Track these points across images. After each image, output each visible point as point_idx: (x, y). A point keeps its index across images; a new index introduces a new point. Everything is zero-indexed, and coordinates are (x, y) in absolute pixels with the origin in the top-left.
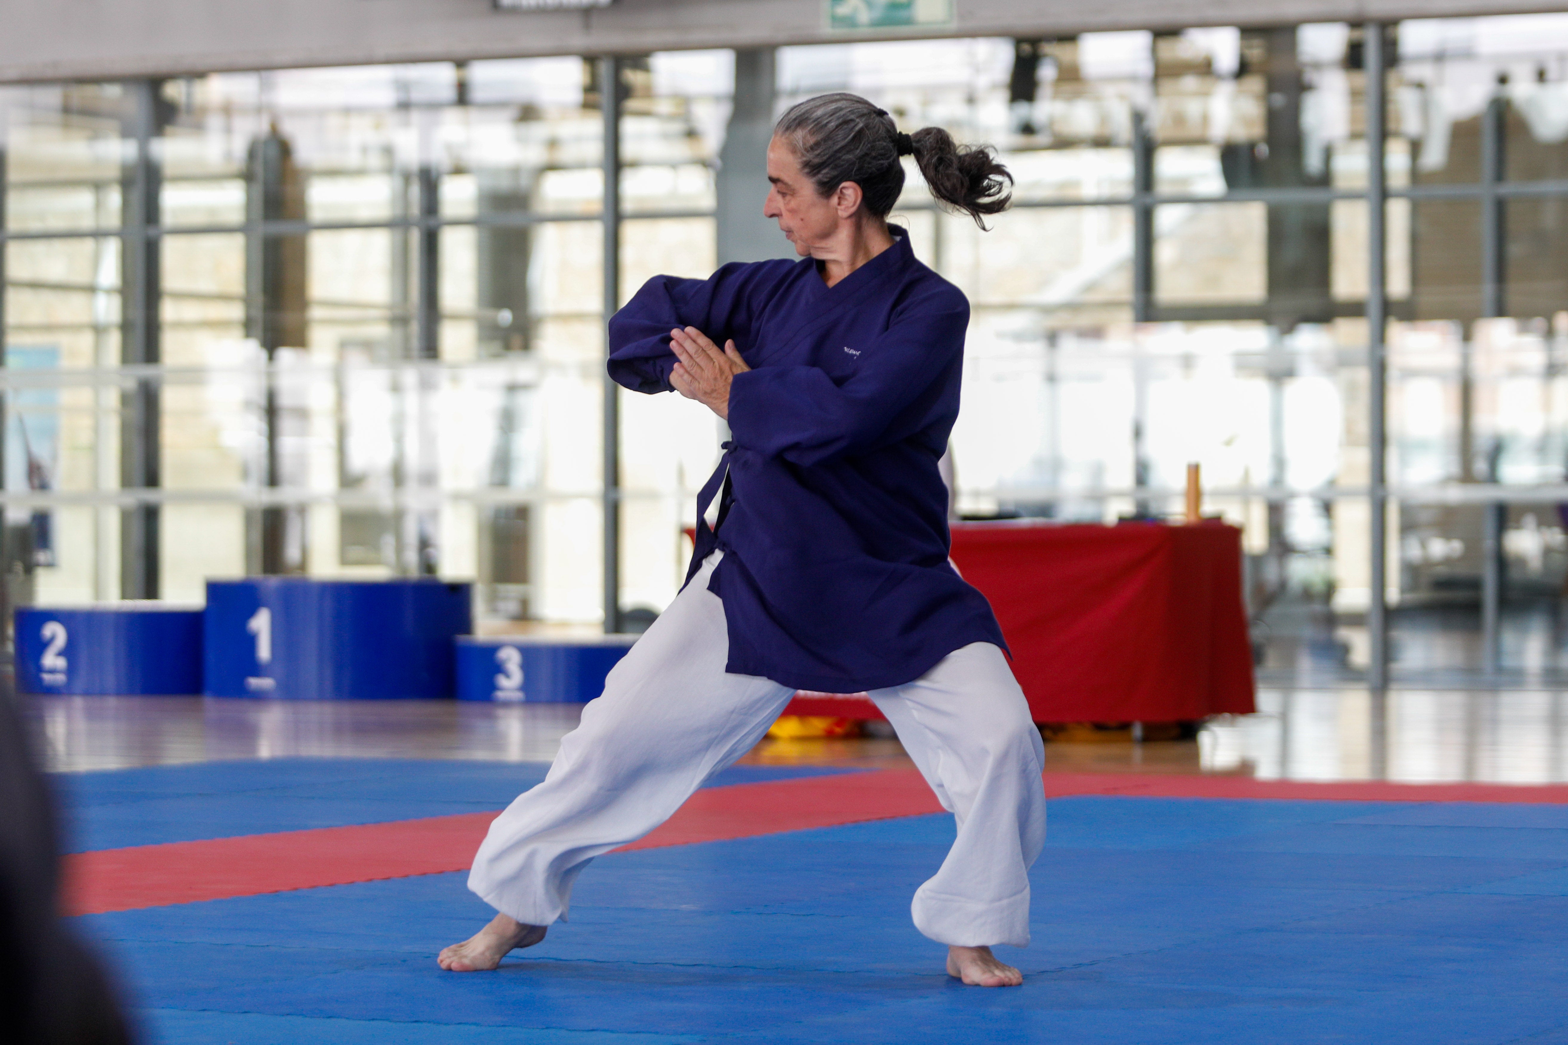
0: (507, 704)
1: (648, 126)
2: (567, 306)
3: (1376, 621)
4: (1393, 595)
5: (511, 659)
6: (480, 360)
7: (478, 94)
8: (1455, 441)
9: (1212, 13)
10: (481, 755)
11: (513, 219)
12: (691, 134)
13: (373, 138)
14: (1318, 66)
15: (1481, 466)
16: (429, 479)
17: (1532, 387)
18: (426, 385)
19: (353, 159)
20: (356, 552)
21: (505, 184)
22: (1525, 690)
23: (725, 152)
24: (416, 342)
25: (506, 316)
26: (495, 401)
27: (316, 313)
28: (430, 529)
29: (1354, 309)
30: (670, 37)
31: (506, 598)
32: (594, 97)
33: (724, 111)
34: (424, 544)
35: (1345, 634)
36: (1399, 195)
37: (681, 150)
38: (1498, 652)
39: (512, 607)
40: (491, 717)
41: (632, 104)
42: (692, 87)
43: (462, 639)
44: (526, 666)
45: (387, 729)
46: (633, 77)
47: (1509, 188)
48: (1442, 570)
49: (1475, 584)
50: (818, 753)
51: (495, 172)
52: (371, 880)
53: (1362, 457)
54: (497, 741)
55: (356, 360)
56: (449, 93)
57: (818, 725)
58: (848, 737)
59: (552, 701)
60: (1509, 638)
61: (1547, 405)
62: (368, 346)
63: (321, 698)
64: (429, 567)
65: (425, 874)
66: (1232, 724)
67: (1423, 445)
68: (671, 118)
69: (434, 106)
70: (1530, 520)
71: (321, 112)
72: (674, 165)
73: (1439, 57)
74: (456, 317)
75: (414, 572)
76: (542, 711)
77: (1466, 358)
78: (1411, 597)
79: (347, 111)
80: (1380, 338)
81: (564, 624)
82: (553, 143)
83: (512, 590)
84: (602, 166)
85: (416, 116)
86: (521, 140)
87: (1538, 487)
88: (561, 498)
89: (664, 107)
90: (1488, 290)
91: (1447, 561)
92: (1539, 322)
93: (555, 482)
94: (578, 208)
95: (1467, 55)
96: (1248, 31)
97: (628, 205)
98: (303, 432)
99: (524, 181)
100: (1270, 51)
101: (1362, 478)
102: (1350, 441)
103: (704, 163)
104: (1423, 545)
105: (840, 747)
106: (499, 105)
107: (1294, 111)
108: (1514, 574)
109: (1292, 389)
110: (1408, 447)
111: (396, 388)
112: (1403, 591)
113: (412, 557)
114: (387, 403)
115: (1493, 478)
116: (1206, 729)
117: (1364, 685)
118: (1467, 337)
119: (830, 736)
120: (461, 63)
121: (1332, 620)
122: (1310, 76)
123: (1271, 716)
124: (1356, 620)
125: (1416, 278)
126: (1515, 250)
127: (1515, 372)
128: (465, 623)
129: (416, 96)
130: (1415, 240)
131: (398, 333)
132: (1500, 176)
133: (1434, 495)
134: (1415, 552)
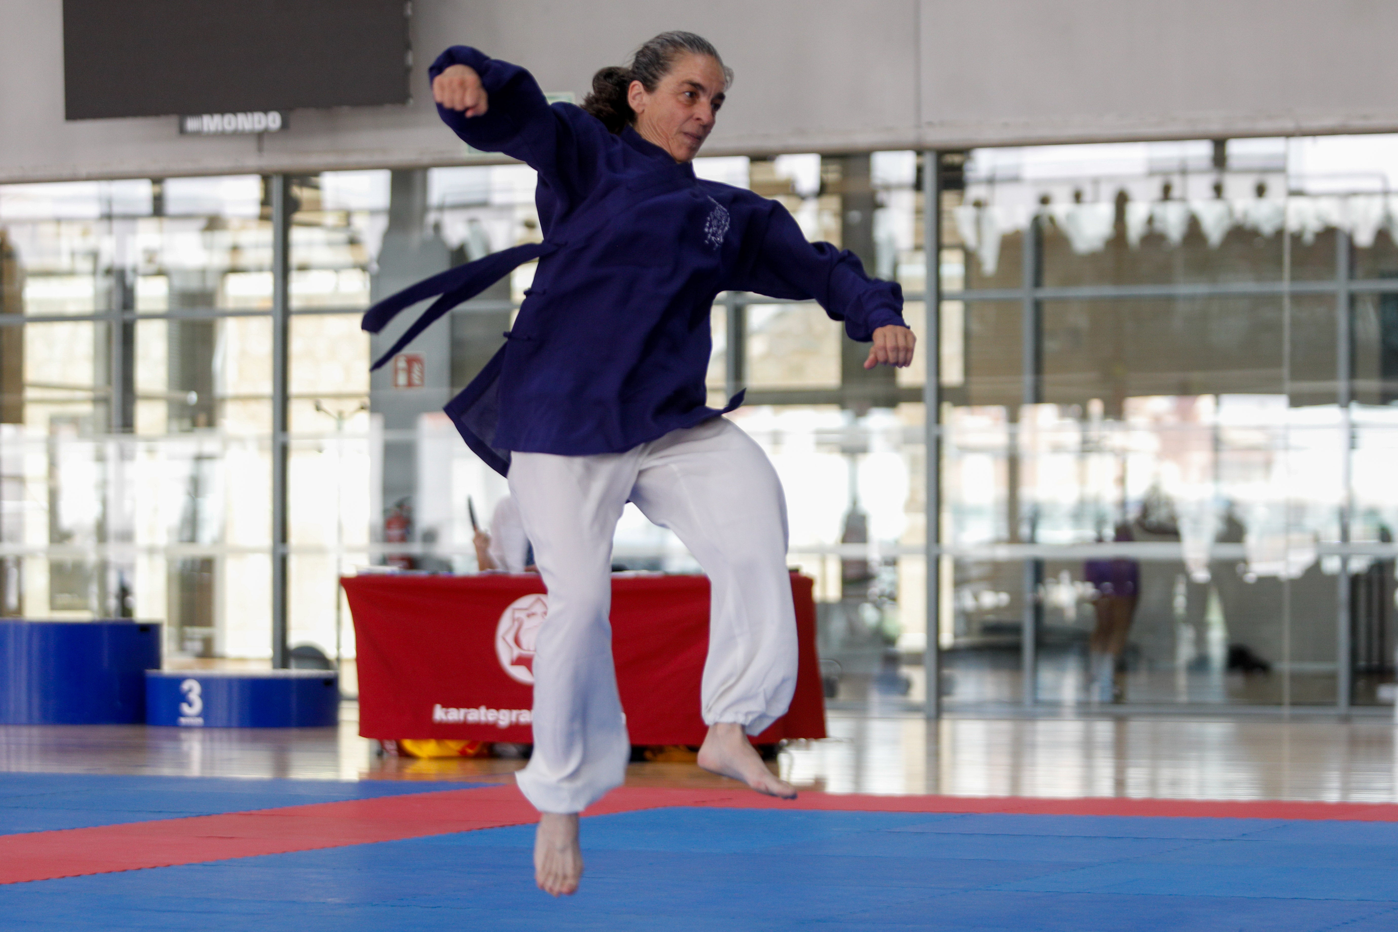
0: (189, 728)
1: (317, 235)
2: (246, 389)
3: (931, 660)
4: (947, 639)
5: (193, 689)
6: (169, 433)
7: (172, 207)
8: (1003, 509)
9: (793, 142)
10: (167, 771)
11: (200, 313)
12: (353, 242)
13: (80, 243)
14: (888, 188)
15: (1025, 530)
16: (127, 536)
17: (1068, 461)
18: (124, 456)
19: (64, 263)
20: (64, 599)
21: (194, 284)
22: (1063, 720)
23: (382, 258)
24: (116, 420)
25: (193, 397)
26: (185, 469)
27: (30, 393)
28: (128, 579)
29: (914, 395)
30: (331, 159)
31: (192, 639)
32: (269, 210)
33: (382, 223)
34: (124, 592)
35: (906, 671)
36: (953, 298)
37: (345, 255)
38: (1035, 687)
39: (197, 646)
40: (177, 739)
41: (299, 216)
42: (354, 203)
43: (151, 672)
44: (205, 696)
45: (85, 748)
46: (300, 192)
47: (1046, 292)
48: (991, 618)
49: (1016, 629)
50: (454, 770)
51: (185, 273)
52: (63, 877)
53: (920, 520)
54: (182, 759)
55: (66, 434)
56: (147, 207)
57: (454, 746)
58: (478, 757)
59: (228, 726)
60: (1047, 676)
61: (1082, 479)
62: (74, 421)
63: (30, 722)
64: (126, 610)
65: (110, 872)
66: (807, 747)
67: (978, 511)
68: (334, 229)
69: (132, 217)
70: (1065, 576)
71: (35, 222)
72: (337, 269)
73: (991, 181)
74: (150, 398)
75: (114, 617)
76: (217, 734)
77: (1013, 436)
78: (963, 641)
79: (58, 221)
80: (937, 418)
81: (242, 660)
82: (235, 249)
83: (198, 632)
84: (273, 270)
85: (117, 226)
86: (208, 247)
87: (1073, 546)
88: (241, 552)
89: (330, 219)
90: (1028, 379)
91: (996, 610)
92: (1076, 408)
93: (235, 538)
94: (255, 305)
95: (1015, 180)
96: (827, 157)
97: (295, 303)
98: (20, 497)
99: (211, 283)
100: (845, 174)
101: (919, 539)
102: (909, 507)
103: (363, 268)
104: (976, 597)
105: (471, 765)
106: (187, 217)
107: (868, 226)
108: (1049, 621)
109: (865, 462)
110: (961, 512)
111: (101, 458)
112: (956, 636)
113: (113, 603)
114: (93, 471)
115: (1032, 540)
116: (785, 752)
117: (921, 715)
118: (1013, 418)
119: (463, 755)
120: (157, 180)
121: (893, 660)
122: (882, 196)
123: (839, 741)
124: (915, 659)
125: (968, 369)
126: (1050, 345)
127: (1057, 449)
128: (154, 659)
129: (117, 209)
130: (967, 336)
131: (101, 410)
132: (1038, 282)
133: (985, 553)
134: (969, 602)
